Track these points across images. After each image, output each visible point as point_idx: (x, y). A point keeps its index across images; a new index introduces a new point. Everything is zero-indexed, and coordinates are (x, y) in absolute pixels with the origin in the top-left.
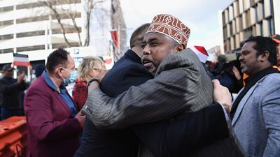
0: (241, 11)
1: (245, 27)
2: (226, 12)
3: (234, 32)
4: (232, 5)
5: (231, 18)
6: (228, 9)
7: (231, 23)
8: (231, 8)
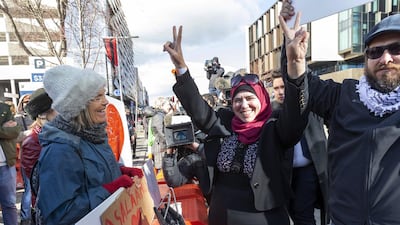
0: (272, 26)
1: (275, 46)
2: (254, 27)
3: (263, 53)
4: (261, 19)
5: (260, 35)
6: (257, 23)
7: (259, 41)
8: (260, 22)
